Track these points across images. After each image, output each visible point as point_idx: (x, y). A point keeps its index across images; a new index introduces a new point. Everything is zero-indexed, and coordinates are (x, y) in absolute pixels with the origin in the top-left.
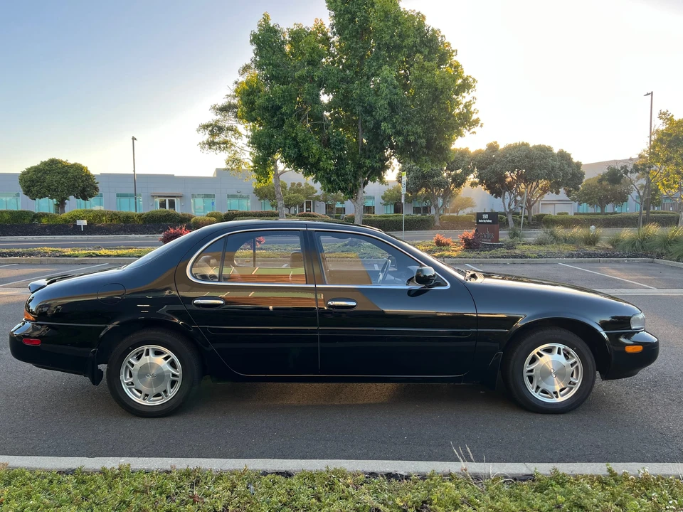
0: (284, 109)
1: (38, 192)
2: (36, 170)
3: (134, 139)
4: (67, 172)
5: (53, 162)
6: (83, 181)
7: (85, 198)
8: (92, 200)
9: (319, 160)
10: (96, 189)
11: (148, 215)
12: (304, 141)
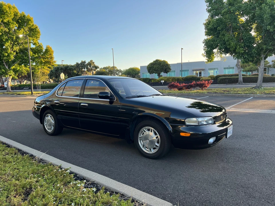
0: (219, 28)
1: (152, 71)
2: (151, 64)
3: (182, 49)
4: (160, 64)
5: (157, 61)
6: (165, 67)
7: (167, 73)
8: (168, 73)
9: (236, 48)
10: (170, 69)
11: (185, 78)
12: (228, 41)
